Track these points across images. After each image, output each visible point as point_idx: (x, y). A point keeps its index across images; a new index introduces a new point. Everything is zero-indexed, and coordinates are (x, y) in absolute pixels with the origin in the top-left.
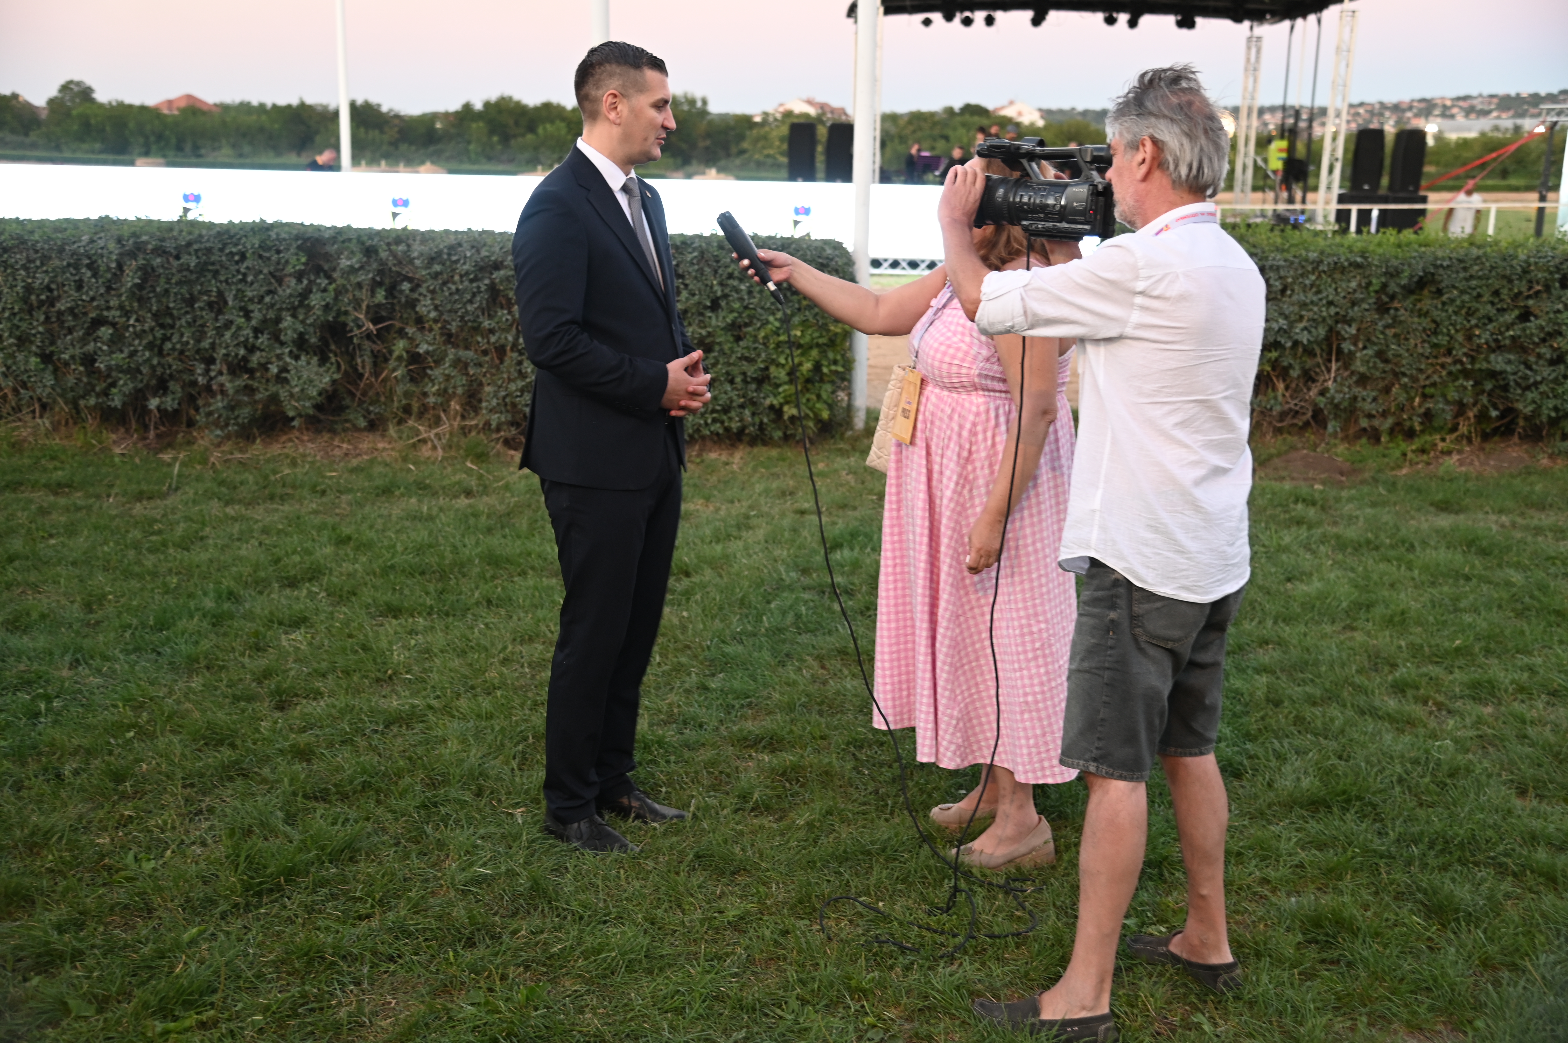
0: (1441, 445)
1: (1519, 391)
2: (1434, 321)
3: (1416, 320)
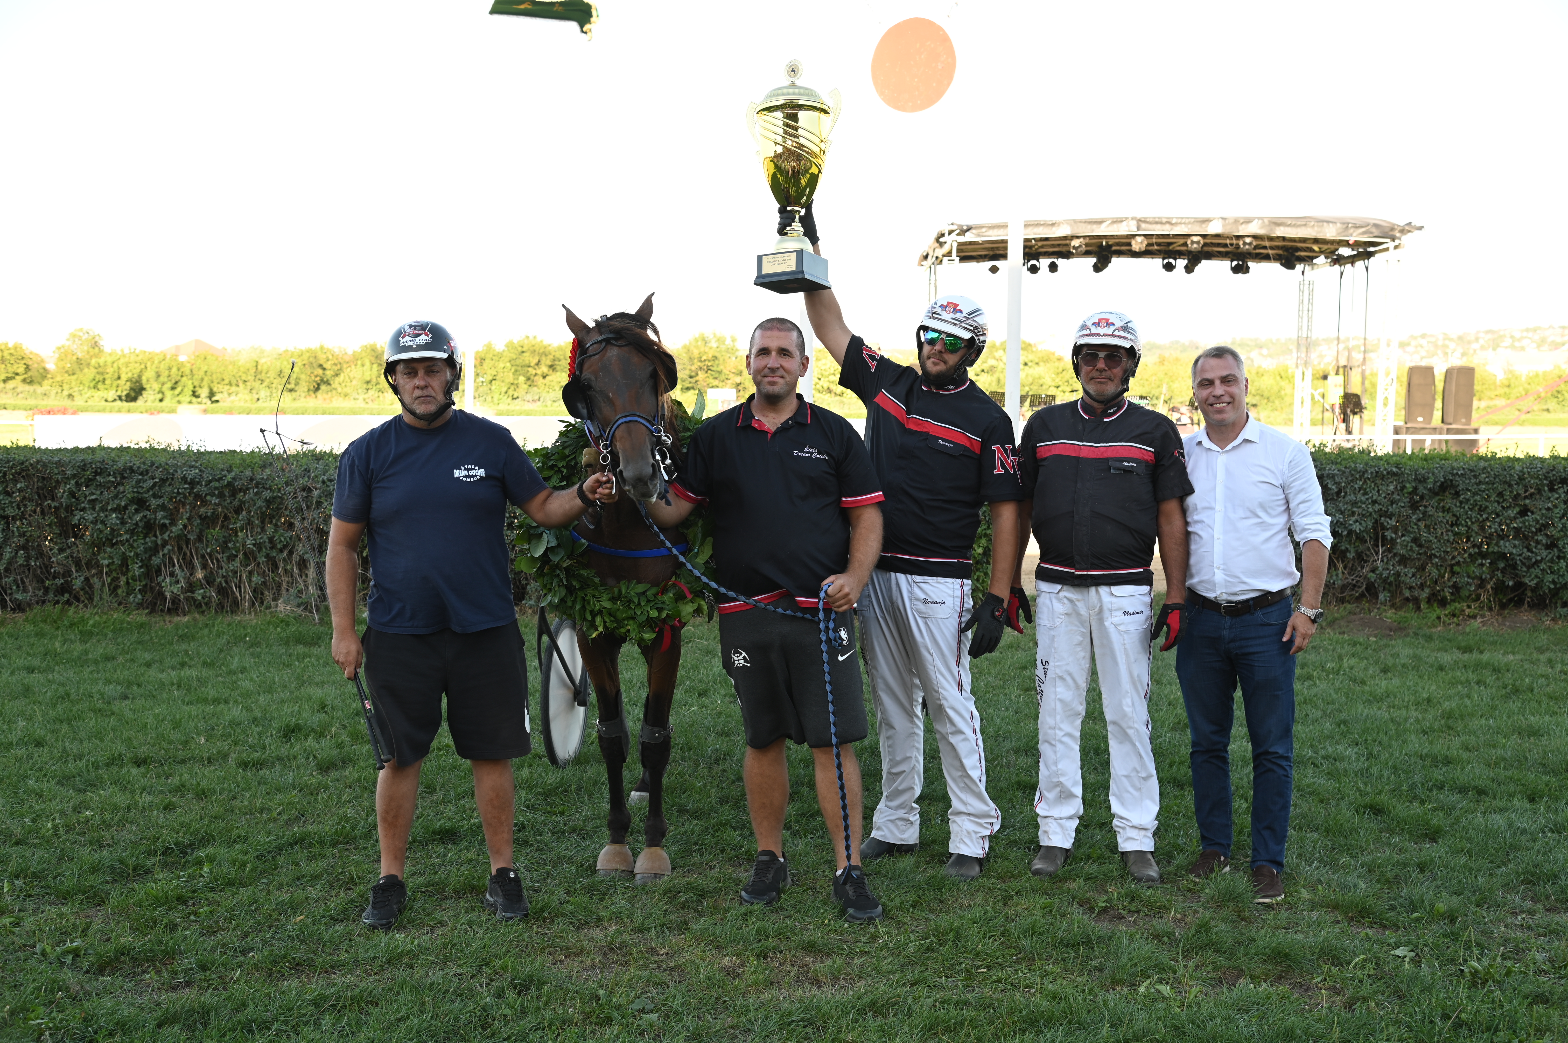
0: (1467, 611)
1: (1525, 569)
2: (1454, 515)
3: (1441, 514)
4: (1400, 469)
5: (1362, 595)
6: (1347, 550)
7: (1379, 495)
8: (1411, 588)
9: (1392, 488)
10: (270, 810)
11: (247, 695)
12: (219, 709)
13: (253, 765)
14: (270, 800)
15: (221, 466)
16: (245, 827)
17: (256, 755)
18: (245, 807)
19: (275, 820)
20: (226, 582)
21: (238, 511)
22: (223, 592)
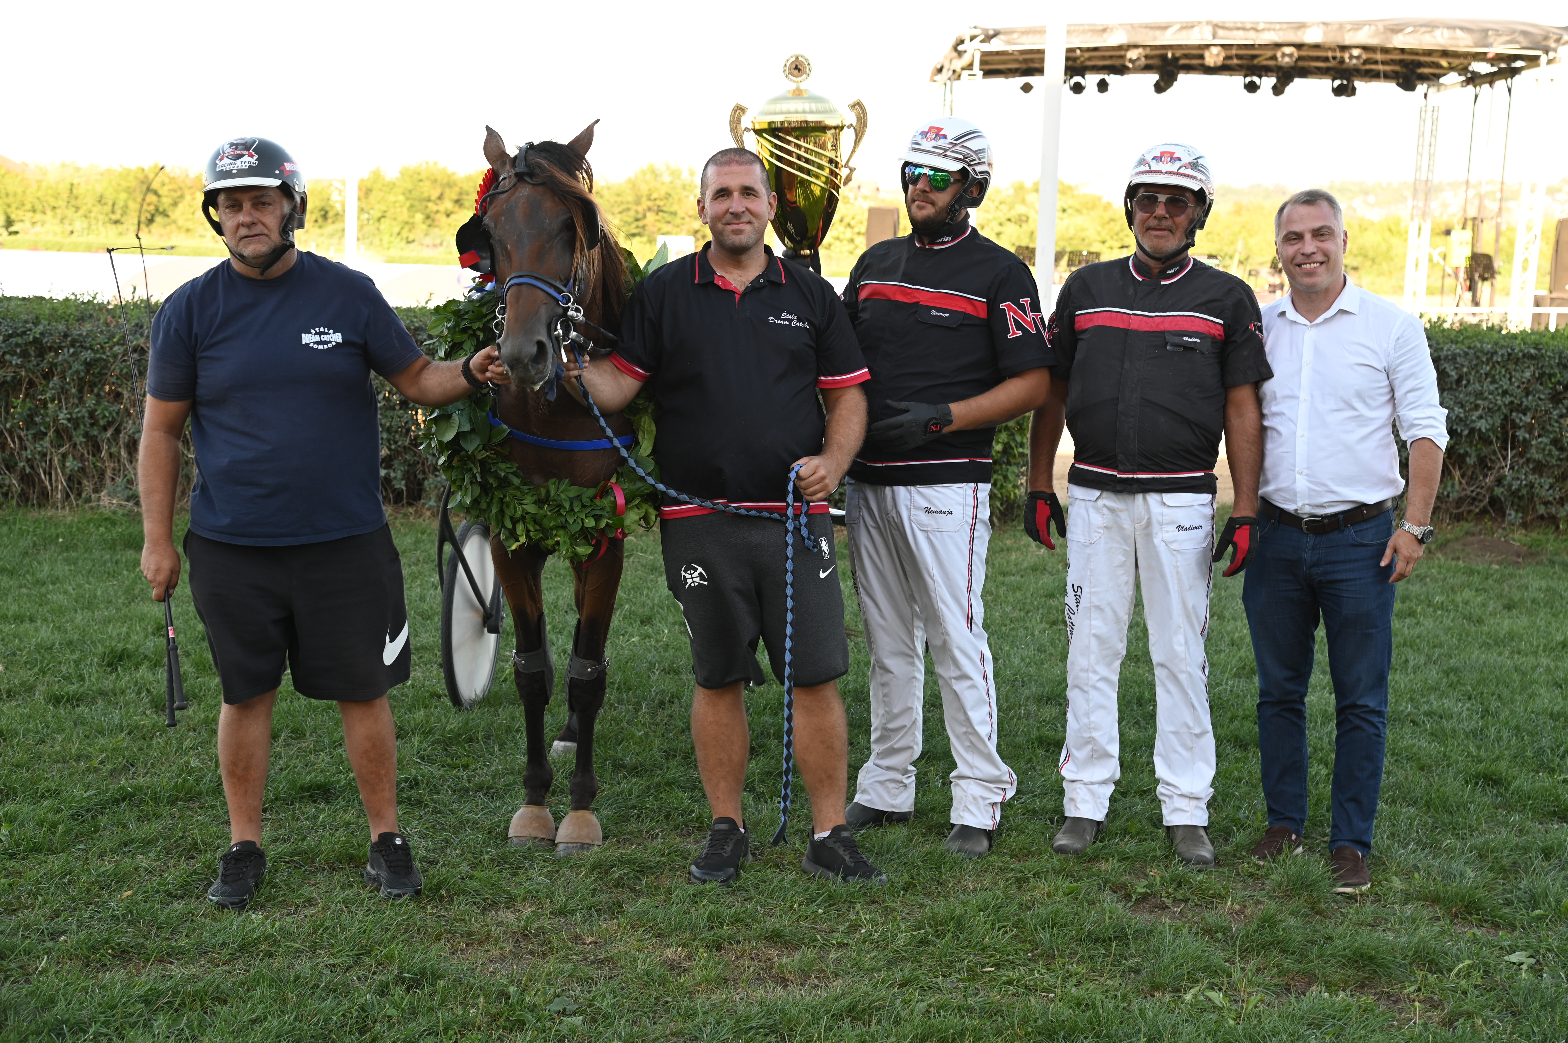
4: (1539, 350)
5: (1484, 512)
6: (1467, 454)
7: (1511, 383)
8: (1546, 503)
9: (1528, 374)
10: (89, 758)
11: (60, 611)
12: (22, 628)
13: (68, 701)
14: (90, 745)
15: (24, 317)
16: (57, 778)
17: (72, 688)
18: (57, 753)
19: (96, 770)
20: (32, 467)
21: (47, 376)
22: (28, 480)
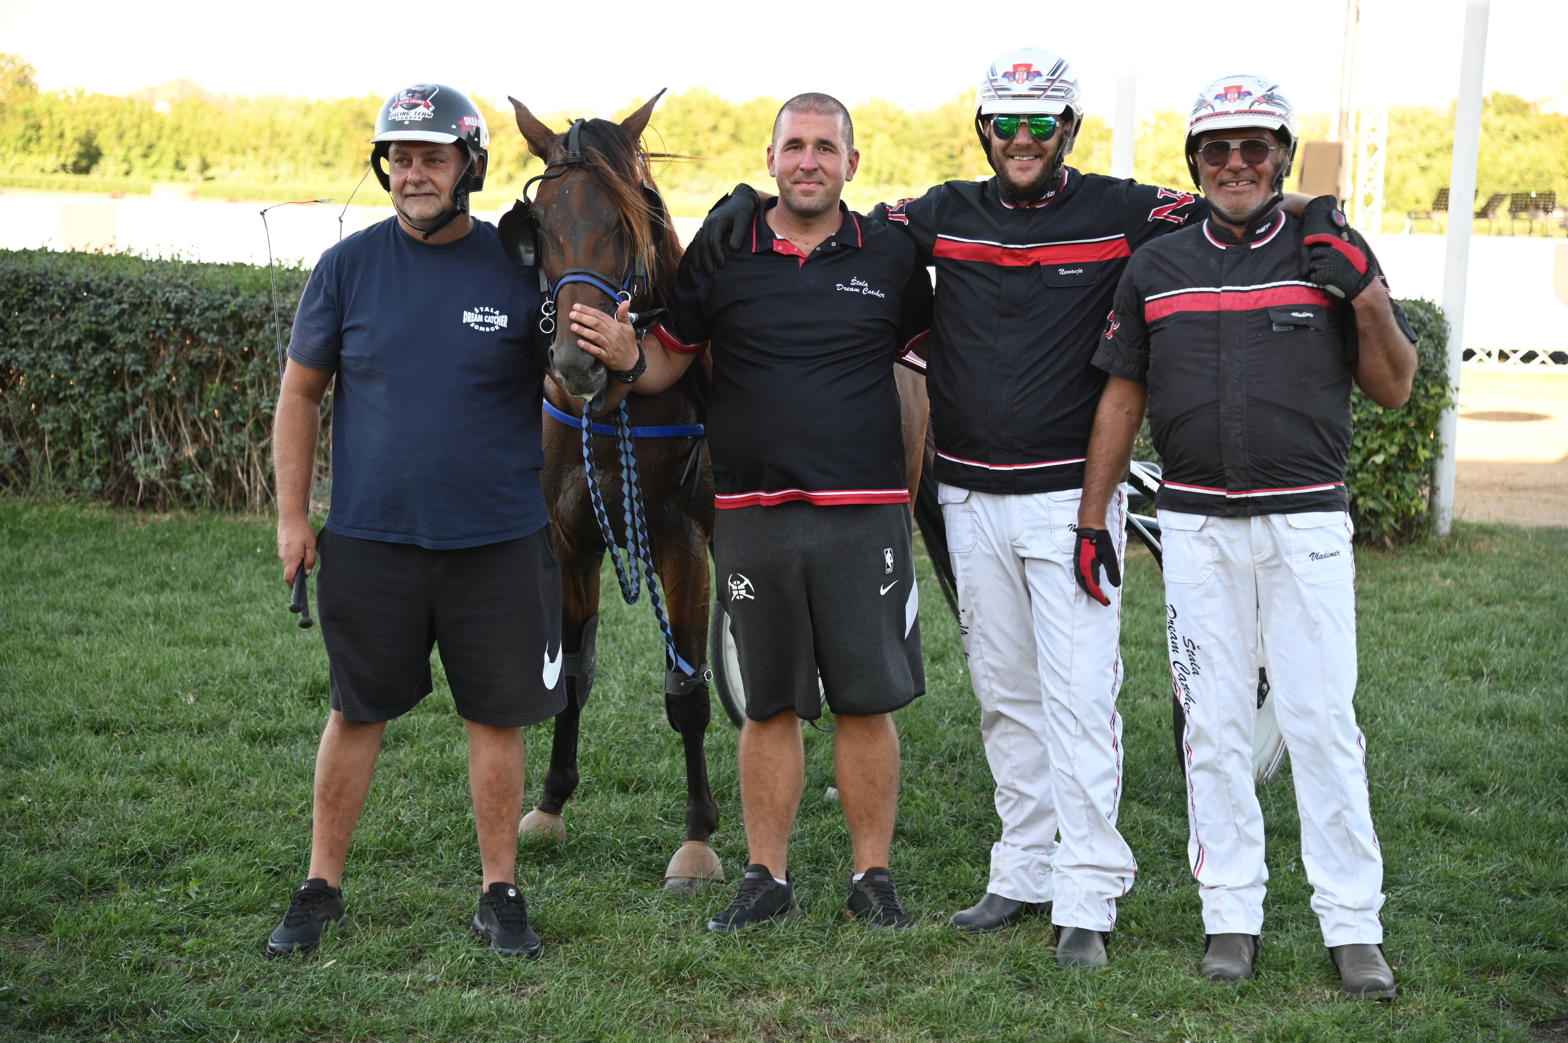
12: (214, 654)
14: (288, 791)
16: (251, 828)
17: (269, 724)
18: (252, 799)
